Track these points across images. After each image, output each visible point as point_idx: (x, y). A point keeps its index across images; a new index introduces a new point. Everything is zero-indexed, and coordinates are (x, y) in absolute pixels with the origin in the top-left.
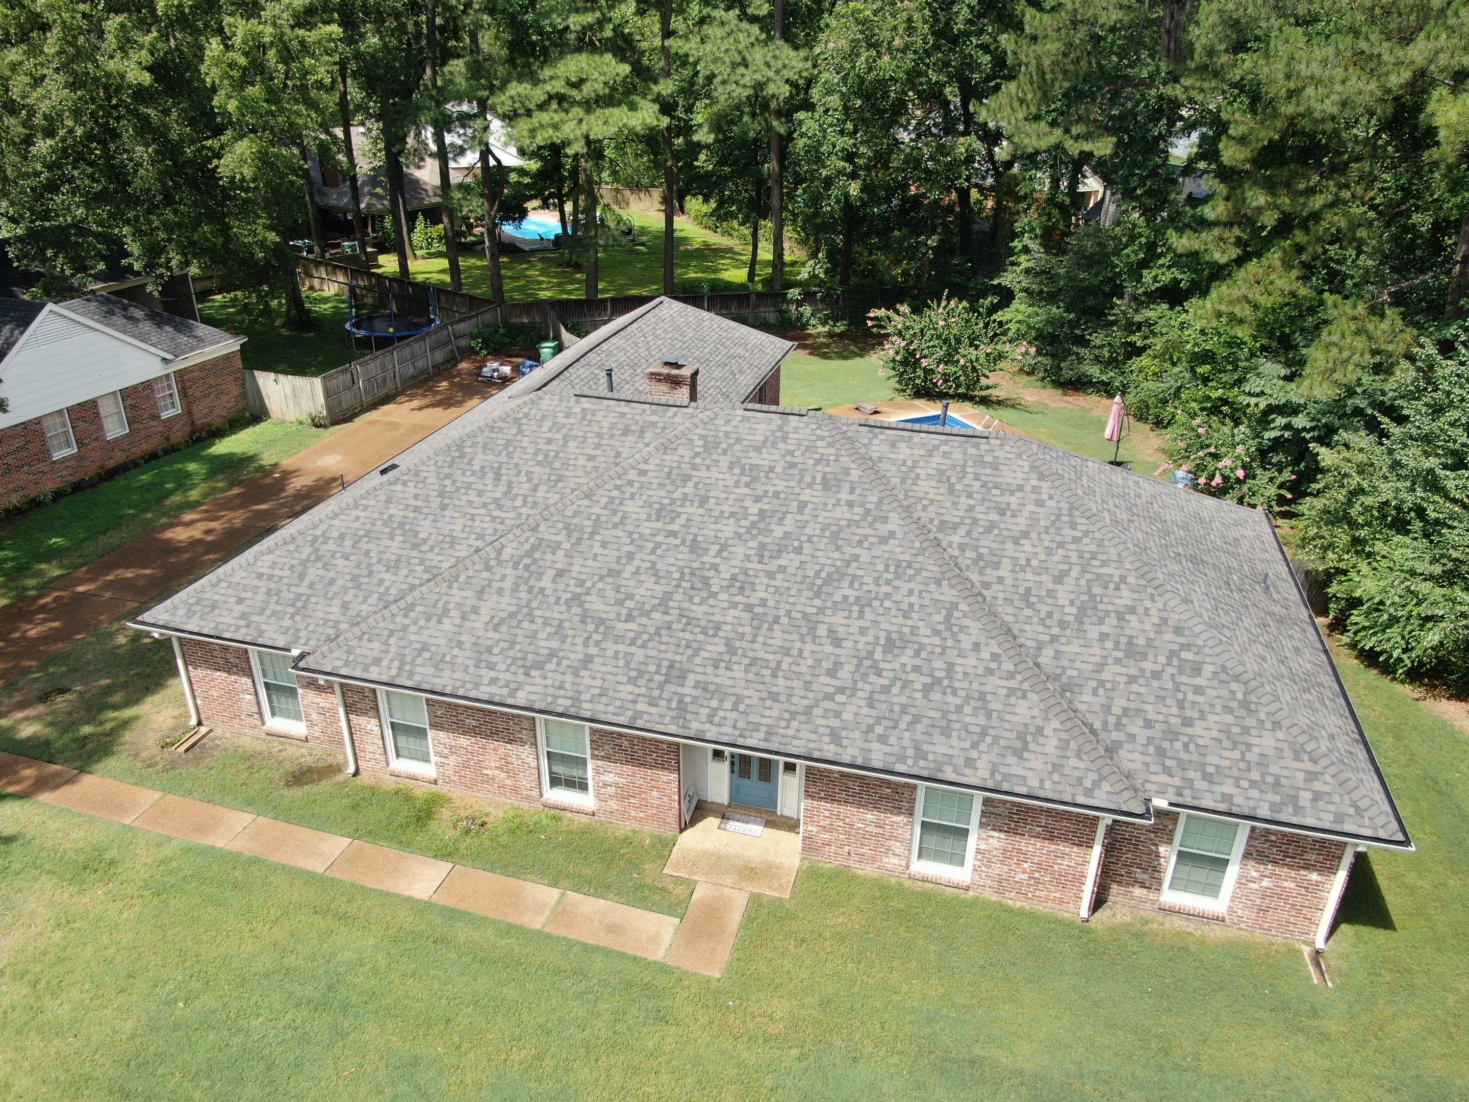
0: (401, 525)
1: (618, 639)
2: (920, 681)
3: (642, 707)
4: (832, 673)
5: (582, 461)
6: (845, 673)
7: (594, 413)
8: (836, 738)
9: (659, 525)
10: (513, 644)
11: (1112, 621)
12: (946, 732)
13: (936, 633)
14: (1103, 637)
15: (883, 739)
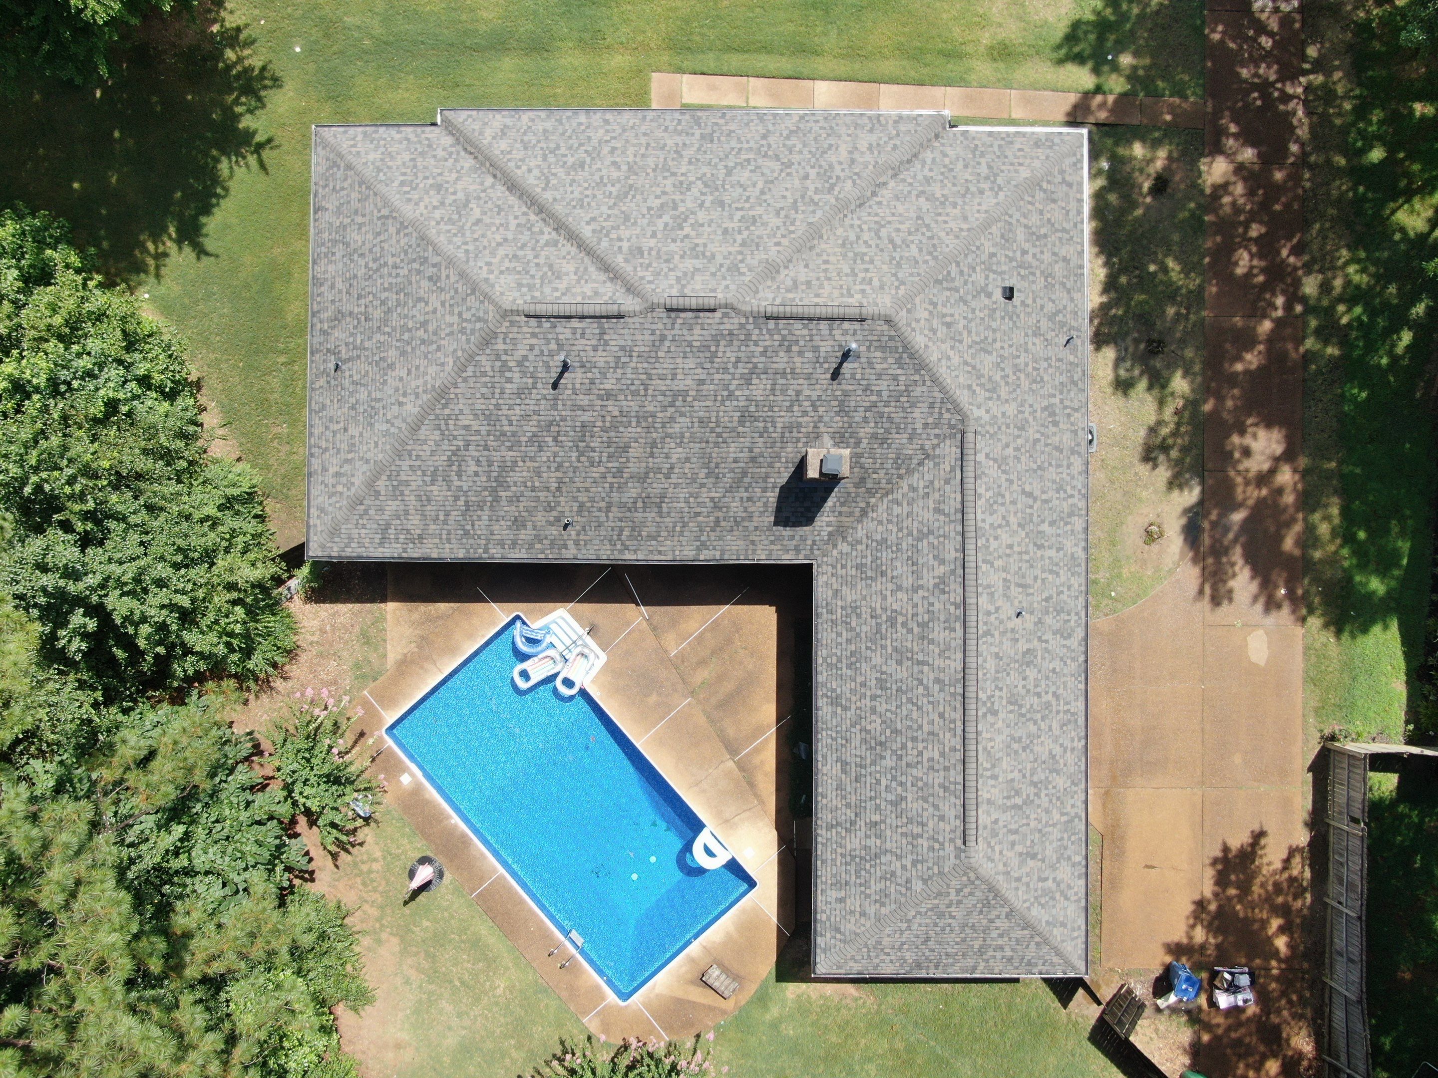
0: (942, 203)
1: (751, 149)
2: (563, 150)
3: (722, 121)
4: (614, 149)
5: (832, 259)
6: (606, 150)
7: (842, 295)
8: (607, 122)
9: (751, 213)
11: (447, 202)
12: (545, 131)
13: (555, 175)
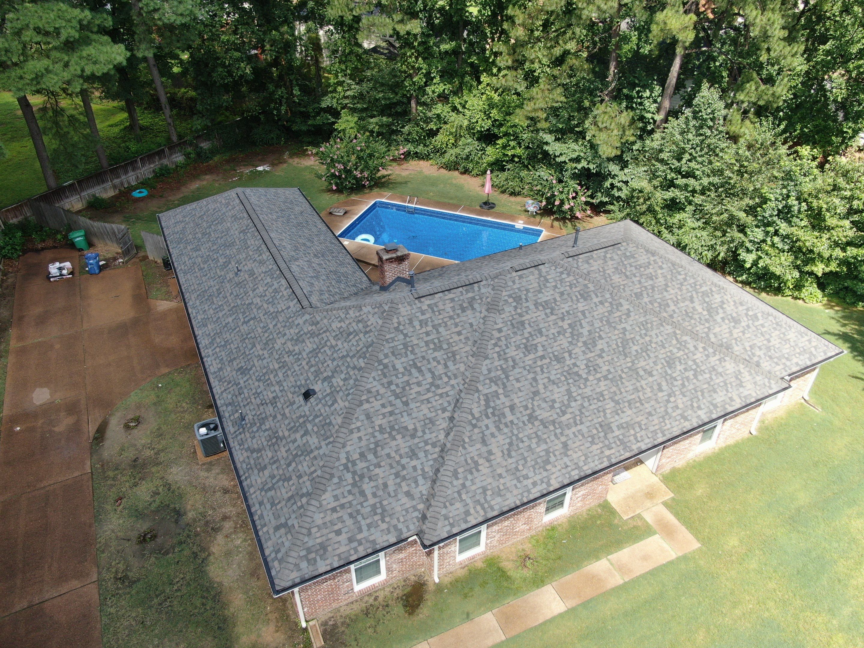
0: (392, 428)
1: (568, 426)
2: (690, 374)
3: (607, 453)
4: (660, 390)
5: (456, 338)
6: (665, 386)
7: (436, 304)
8: (686, 419)
9: (532, 356)
10: (525, 459)
11: (720, 311)
12: (715, 391)
13: (679, 349)
14: (723, 318)
15: (699, 408)
